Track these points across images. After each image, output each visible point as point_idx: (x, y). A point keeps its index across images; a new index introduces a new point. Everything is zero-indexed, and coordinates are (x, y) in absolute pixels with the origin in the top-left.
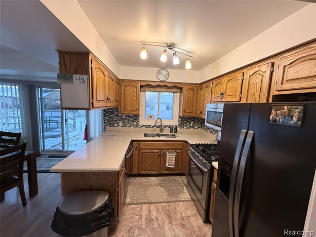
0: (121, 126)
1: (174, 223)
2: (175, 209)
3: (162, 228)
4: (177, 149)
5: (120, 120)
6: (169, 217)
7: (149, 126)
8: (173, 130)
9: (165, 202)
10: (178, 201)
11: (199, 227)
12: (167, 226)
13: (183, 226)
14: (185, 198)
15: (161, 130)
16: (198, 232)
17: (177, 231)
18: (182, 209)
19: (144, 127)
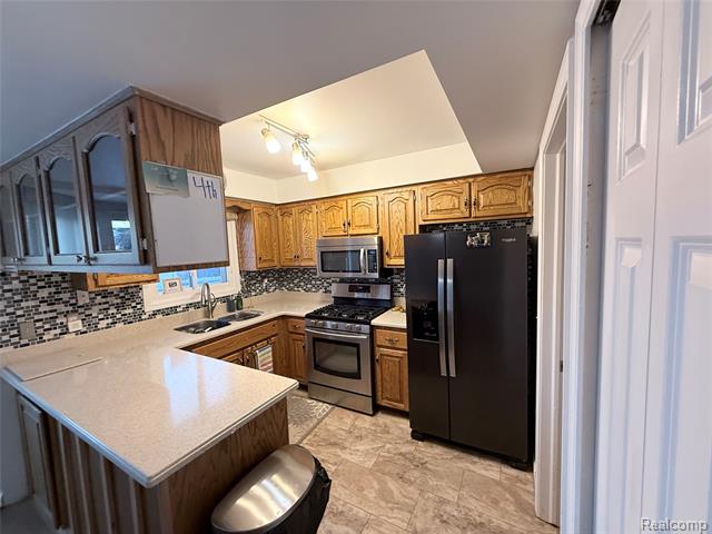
0: (77, 333)
1: (347, 445)
2: (329, 430)
3: (343, 462)
4: (270, 338)
5: (66, 314)
6: (335, 444)
7: (174, 310)
8: (233, 304)
9: (307, 435)
10: (320, 421)
11: (374, 424)
12: (345, 455)
13: (360, 437)
14: (324, 411)
15: (209, 312)
16: (379, 429)
17: (362, 448)
18: (336, 424)
19: (159, 317)
